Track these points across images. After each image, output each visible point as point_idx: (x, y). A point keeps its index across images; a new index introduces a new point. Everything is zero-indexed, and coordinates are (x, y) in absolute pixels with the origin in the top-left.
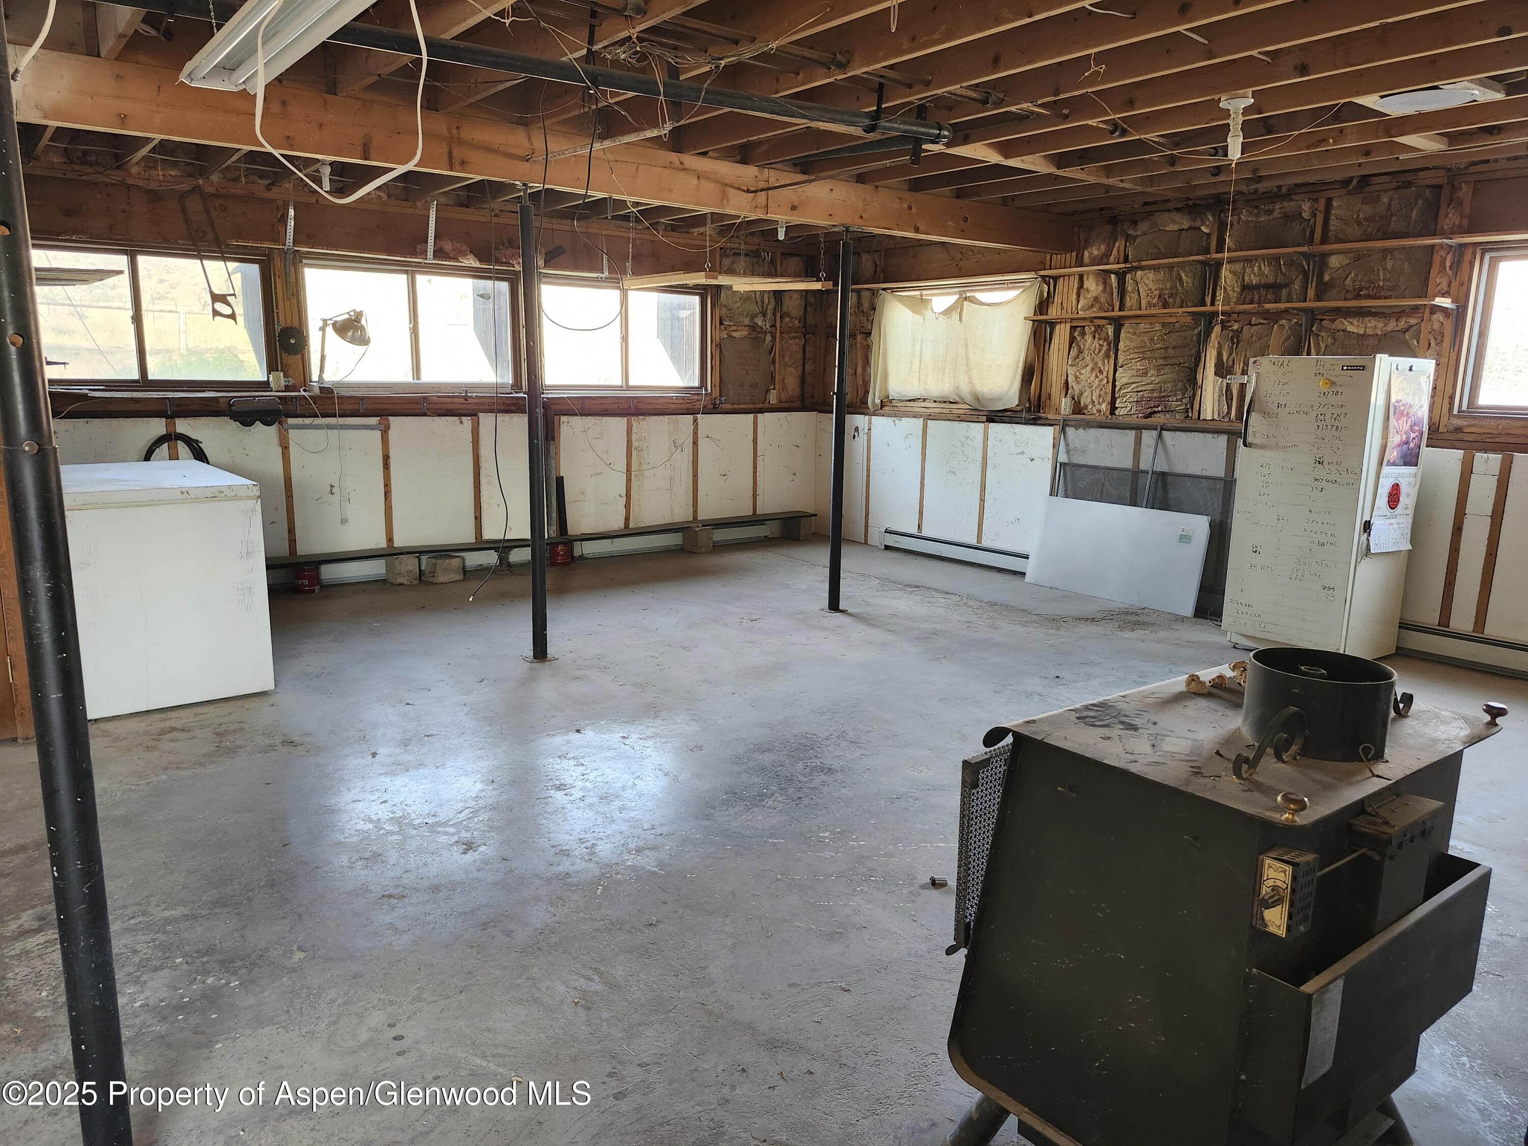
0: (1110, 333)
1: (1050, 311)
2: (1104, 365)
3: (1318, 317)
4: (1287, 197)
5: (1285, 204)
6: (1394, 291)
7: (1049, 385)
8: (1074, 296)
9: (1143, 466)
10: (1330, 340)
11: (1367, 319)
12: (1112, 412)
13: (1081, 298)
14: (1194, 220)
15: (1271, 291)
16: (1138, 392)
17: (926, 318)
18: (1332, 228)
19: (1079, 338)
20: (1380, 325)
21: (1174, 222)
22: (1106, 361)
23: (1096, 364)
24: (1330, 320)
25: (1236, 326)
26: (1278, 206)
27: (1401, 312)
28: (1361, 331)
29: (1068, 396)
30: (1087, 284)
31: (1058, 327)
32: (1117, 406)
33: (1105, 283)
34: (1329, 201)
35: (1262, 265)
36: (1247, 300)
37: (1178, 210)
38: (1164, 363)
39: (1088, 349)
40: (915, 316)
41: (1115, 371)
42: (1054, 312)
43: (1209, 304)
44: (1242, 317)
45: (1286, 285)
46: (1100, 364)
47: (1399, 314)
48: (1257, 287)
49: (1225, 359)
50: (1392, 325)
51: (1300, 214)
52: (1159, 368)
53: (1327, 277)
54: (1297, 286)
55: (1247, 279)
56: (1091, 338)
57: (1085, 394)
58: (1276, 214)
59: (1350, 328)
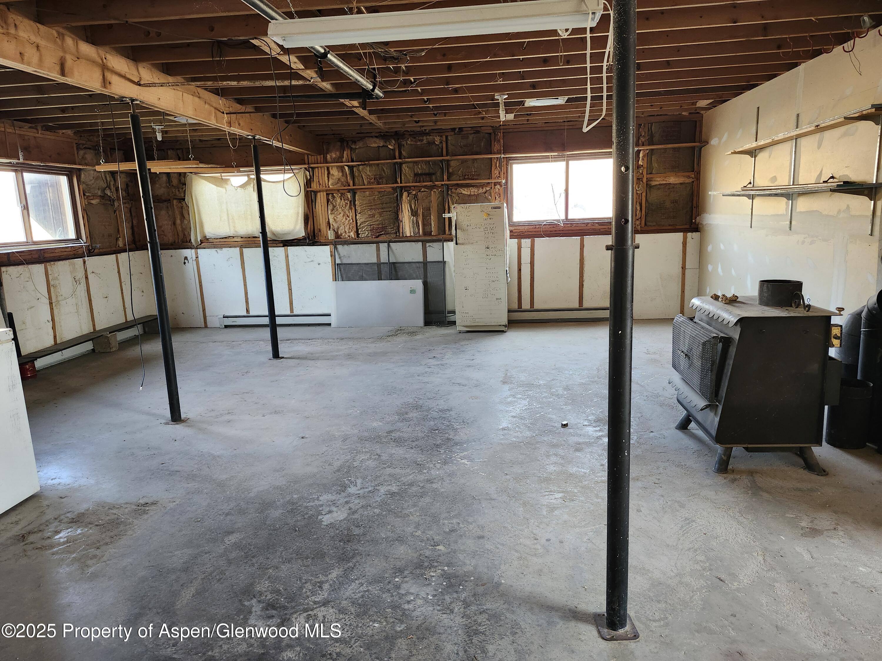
0: (349, 197)
1: (312, 185)
2: (349, 212)
3: (450, 188)
4: (428, 134)
5: (428, 137)
6: (478, 176)
7: (318, 224)
8: (326, 178)
9: (382, 261)
10: (457, 198)
11: (470, 188)
12: (358, 237)
13: (330, 179)
14: (386, 142)
15: (427, 176)
16: (371, 225)
17: (227, 189)
18: (449, 149)
19: (331, 200)
20: (476, 190)
21: (375, 142)
22: (350, 211)
23: (345, 212)
24: (455, 189)
25: (414, 193)
26: (425, 138)
27: (483, 185)
28: (469, 194)
29: (331, 229)
30: (331, 172)
31: (319, 194)
32: (359, 233)
33: (342, 172)
34: (447, 137)
35: (422, 164)
36: (418, 181)
37: (376, 137)
38: (383, 211)
39: (339, 205)
40: (219, 188)
41: (356, 215)
42: (314, 186)
43: (399, 183)
44: (416, 188)
45: (434, 174)
46: (347, 212)
47: (482, 186)
48: (421, 174)
49: (413, 208)
50: (481, 191)
51: (434, 142)
52: (380, 214)
53: (451, 170)
54: (438, 174)
55: (416, 171)
56: (339, 199)
57: (341, 228)
58: (425, 142)
59: (464, 192)
